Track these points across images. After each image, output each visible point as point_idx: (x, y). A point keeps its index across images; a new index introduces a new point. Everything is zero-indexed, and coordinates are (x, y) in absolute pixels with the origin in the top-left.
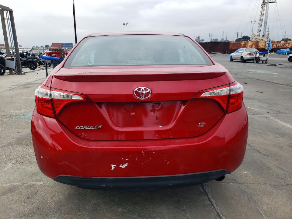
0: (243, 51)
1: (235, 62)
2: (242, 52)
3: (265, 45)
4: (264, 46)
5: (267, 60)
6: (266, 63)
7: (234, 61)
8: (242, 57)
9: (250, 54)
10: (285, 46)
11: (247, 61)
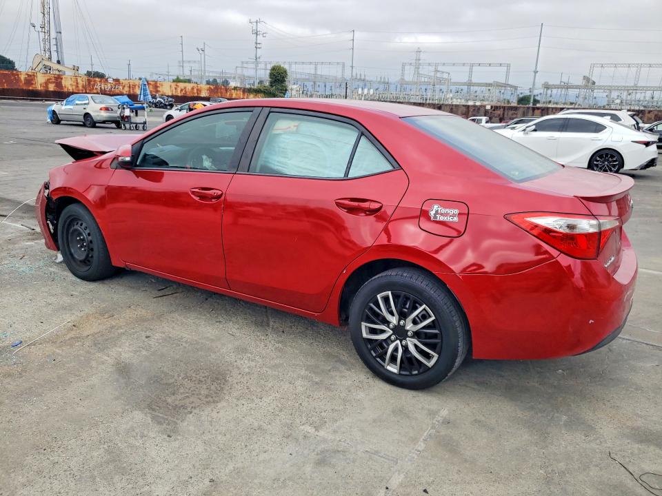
0: (87, 102)
1: (66, 126)
2: (84, 102)
3: (75, 84)
4: (74, 87)
5: (145, 123)
6: (144, 130)
7: (62, 122)
8: (87, 115)
9: (107, 109)
10: (117, 91)
11: (97, 125)
